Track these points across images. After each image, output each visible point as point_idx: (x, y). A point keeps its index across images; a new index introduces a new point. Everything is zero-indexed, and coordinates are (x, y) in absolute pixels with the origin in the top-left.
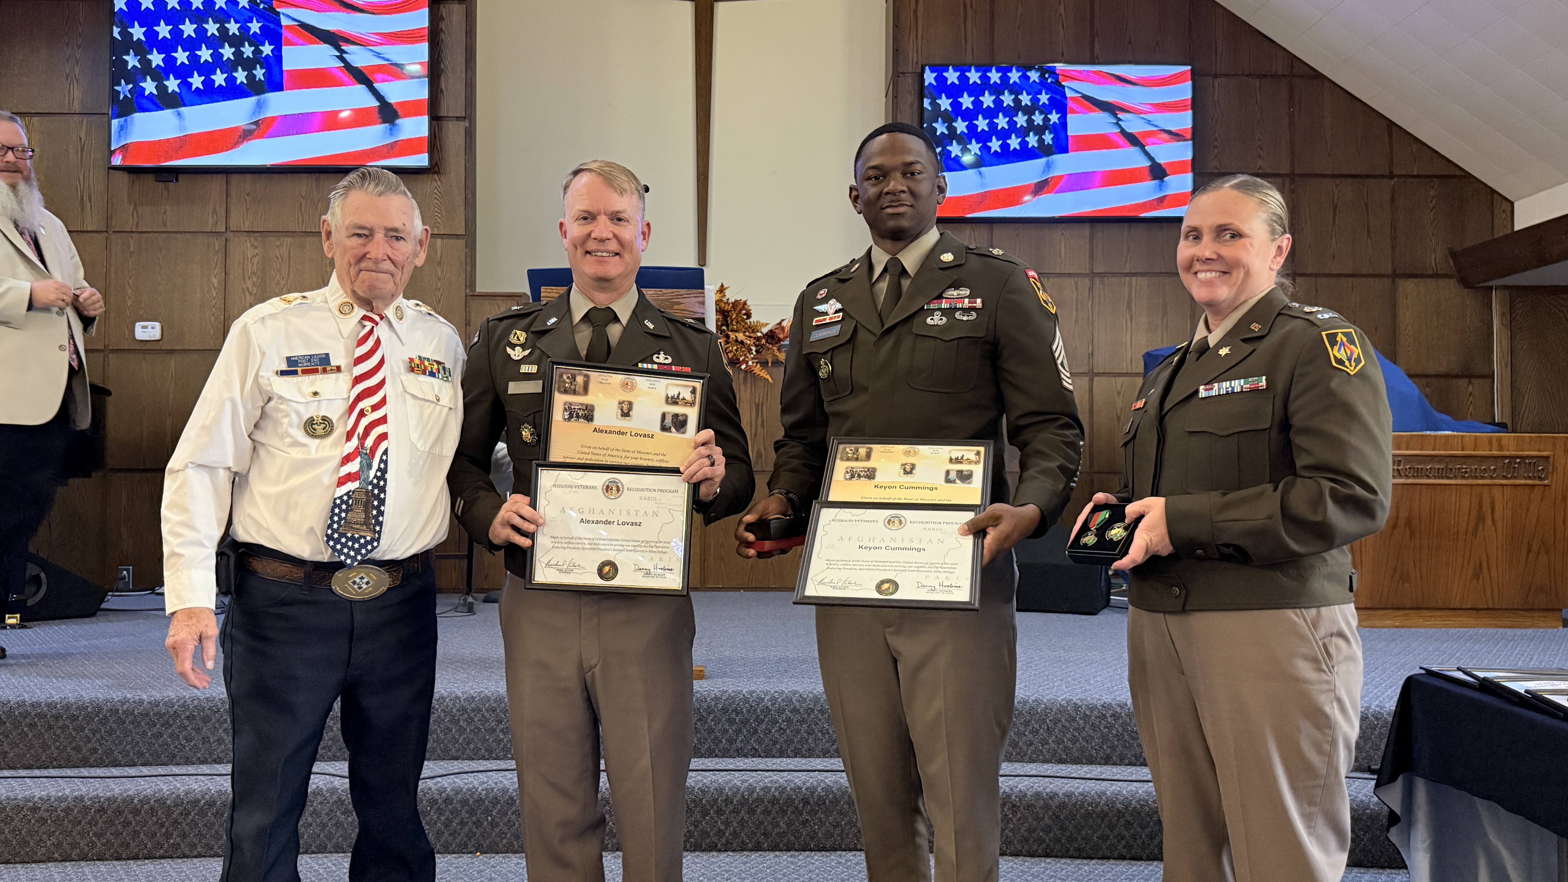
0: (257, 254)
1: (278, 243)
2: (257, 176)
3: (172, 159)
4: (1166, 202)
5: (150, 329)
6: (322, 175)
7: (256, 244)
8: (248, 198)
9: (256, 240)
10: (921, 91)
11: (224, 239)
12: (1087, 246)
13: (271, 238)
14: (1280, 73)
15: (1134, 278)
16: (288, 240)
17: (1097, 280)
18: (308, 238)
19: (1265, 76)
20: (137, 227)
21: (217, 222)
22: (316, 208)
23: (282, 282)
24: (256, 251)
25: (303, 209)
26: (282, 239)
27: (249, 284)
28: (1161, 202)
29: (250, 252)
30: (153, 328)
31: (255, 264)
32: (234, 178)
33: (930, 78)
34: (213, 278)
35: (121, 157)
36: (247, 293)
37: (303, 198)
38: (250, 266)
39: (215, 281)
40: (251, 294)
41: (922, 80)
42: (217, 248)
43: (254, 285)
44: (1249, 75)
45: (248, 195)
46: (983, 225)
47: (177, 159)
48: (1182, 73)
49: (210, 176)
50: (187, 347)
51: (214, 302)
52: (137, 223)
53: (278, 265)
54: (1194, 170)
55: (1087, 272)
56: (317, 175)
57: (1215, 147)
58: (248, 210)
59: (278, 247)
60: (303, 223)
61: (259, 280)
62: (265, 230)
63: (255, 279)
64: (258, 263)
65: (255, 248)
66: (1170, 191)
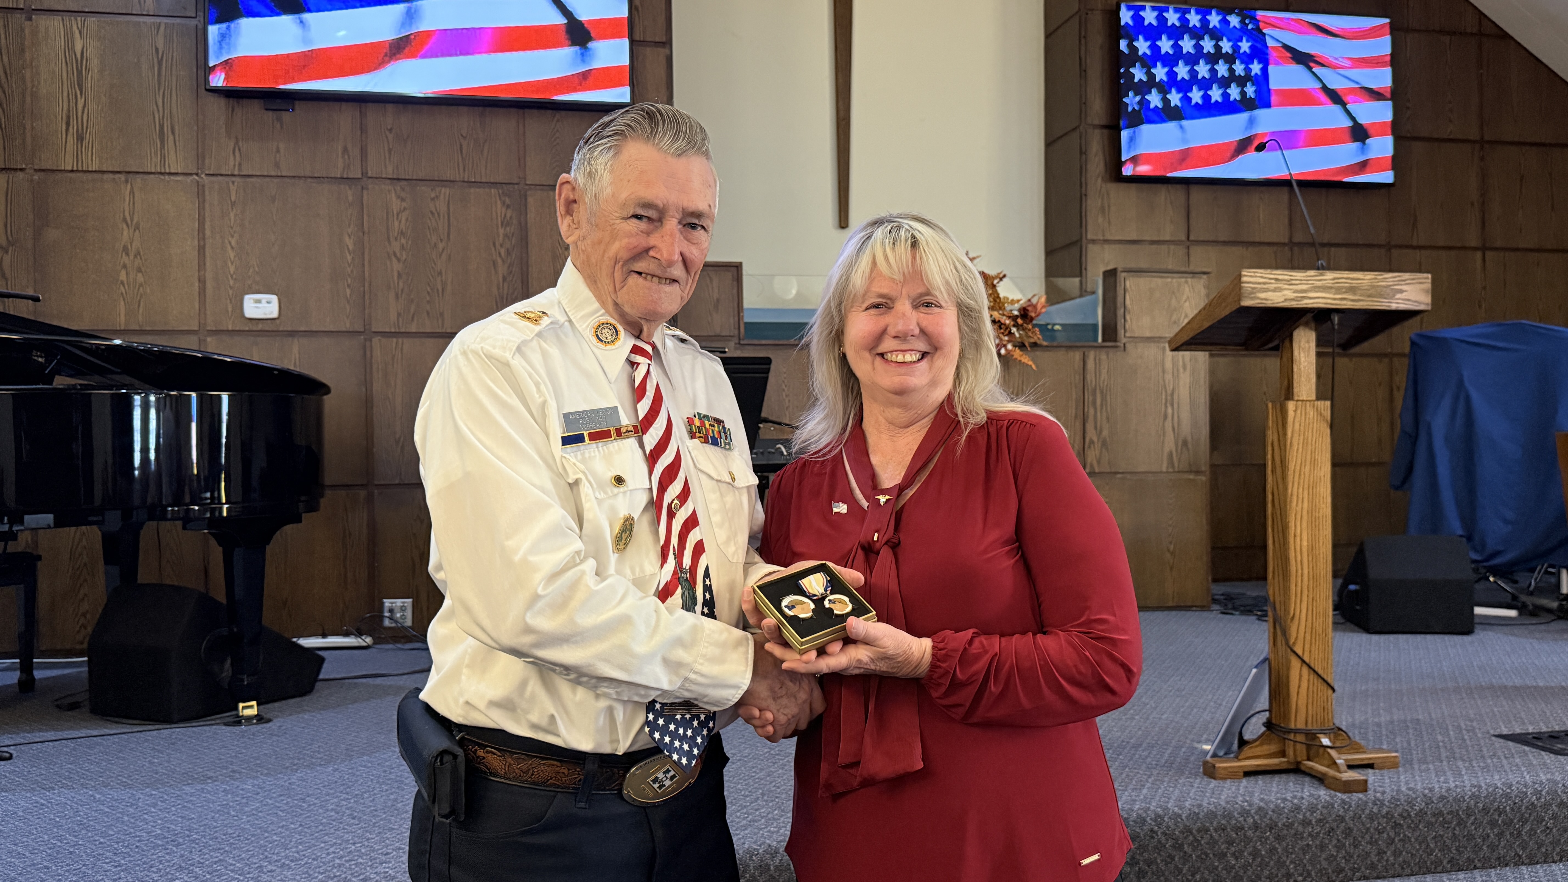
0: (405, 209)
1: (433, 195)
4: (1368, 167)
5: (264, 304)
6: (488, 109)
7: (403, 194)
8: (390, 135)
9: (403, 190)
10: (1116, 31)
11: (359, 187)
12: (1286, 212)
13: (424, 188)
14: (1469, 30)
15: (1333, 249)
16: (445, 191)
17: (1296, 249)
18: (472, 190)
19: (1455, 33)
20: (240, 169)
21: (349, 165)
22: (482, 151)
23: (441, 246)
24: (404, 204)
25: (464, 152)
26: (438, 189)
27: (396, 246)
28: (1363, 166)
29: (396, 205)
30: (269, 302)
31: (403, 221)
32: (371, 108)
33: (1126, 17)
34: (347, 239)
35: (223, 76)
36: (394, 259)
37: (465, 138)
38: (396, 223)
39: (350, 243)
40: (399, 260)
41: (1119, 19)
42: (351, 199)
43: (403, 248)
44: (1440, 32)
45: (390, 131)
46: (1179, 186)
48: (1383, 26)
49: (339, 105)
50: (314, 329)
51: (349, 270)
52: (240, 164)
53: (434, 223)
54: (1394, 133)
55: (1286, 241)
56: (481, 109)
57: (1408, 108)
58: (390, 151)
59: (433, 199)
60: (464, 170)
61: (410, 242)
62: (415, 178)
63: (403, 241)
64: (407, 220)
65: (403, 200)
66: (1372, 155)
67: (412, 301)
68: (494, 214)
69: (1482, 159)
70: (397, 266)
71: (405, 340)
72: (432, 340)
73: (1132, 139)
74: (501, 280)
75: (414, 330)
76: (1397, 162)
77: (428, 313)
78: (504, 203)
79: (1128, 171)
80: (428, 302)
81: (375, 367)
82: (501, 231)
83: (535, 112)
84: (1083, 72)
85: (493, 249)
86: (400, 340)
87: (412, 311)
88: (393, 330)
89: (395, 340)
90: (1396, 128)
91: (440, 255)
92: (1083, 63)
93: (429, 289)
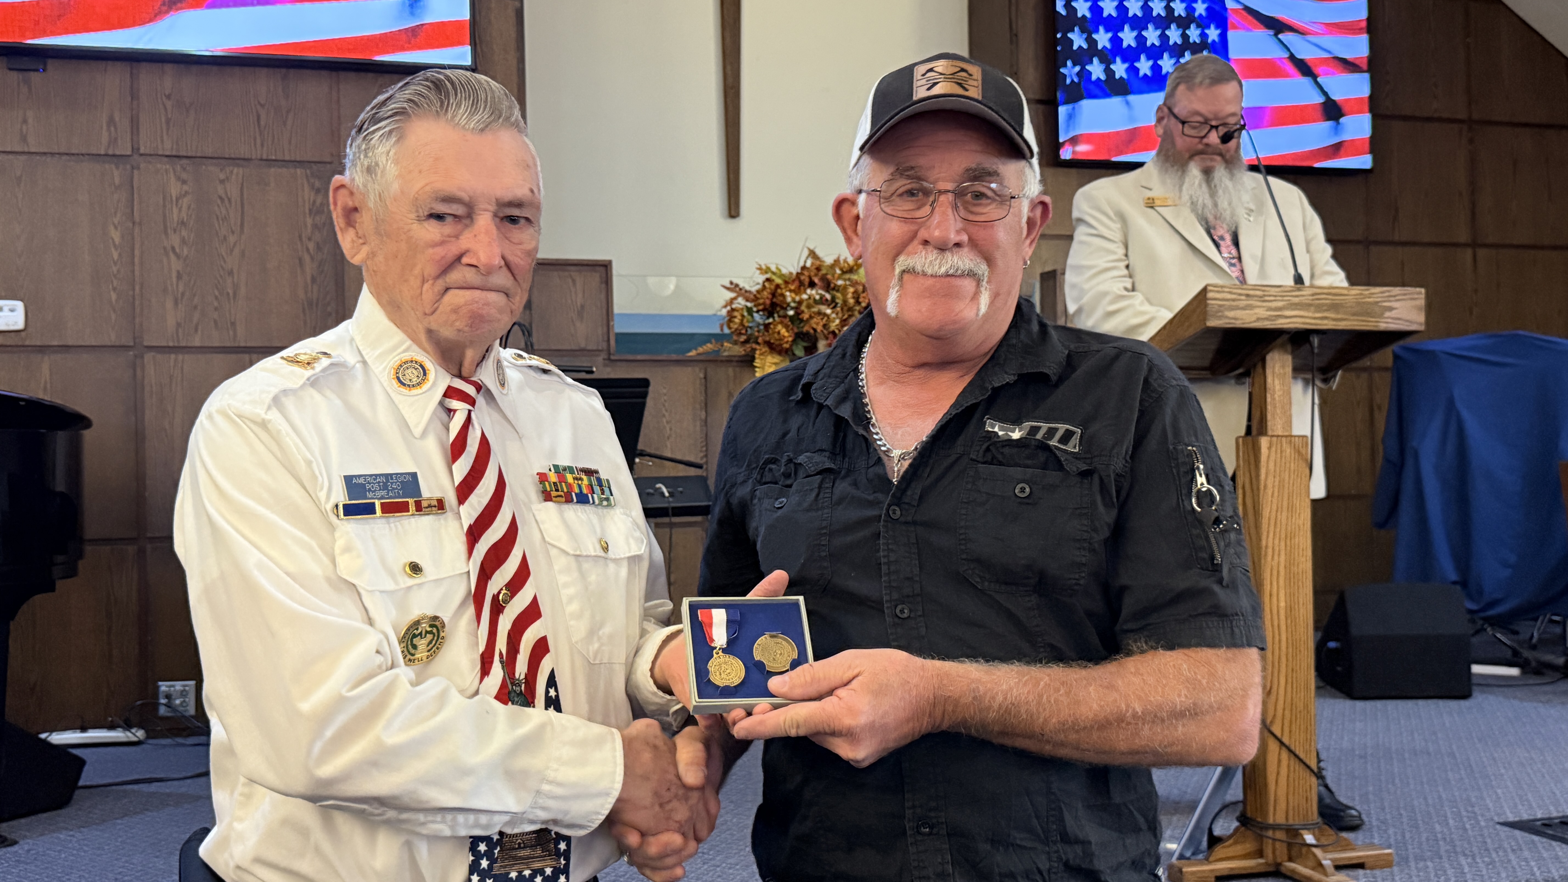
0: (186, 193)
1: (222, 176)
2: (182, 66)
3: (44, 34)
4: (1342, 151)
5: (6, 313)
6: (292, 71)
7: (184, 176)
8: (169, 104)
9: (184, 169)
11: (128, 167)
13: (211, 168)
16: (238, 172)
18: (273, 170)
21: (116, 139)
22: (285, 124)
23: (232, 239)
24: (185, 187)
25: (262, 123)
26: (228, 170)
27: (175, 240)
28: (1336, 149)
29: (175, 189)
30: (12, 310)
31: (184, 209)
32: (144, 69)
34: (112, 230)
36: (173, 257)
37: (262, 106)
38: (175, 211)
39: (116, 236)
40: (178, 256)
42: (117, 181)
43: (183, 241)
45: (169, 97)
47: (53, 33)
49: (102, 64)
50: (70, 343)
51: (115, 269)
53: (224, 212)
54: (1372, 110)
56: (284, 70)
57: (1387, 81)
58: (168, 121)
59: (222, 182)
60: (262, 145)
61: (192, 235)
62: (199, 155)
63: (184, 233)
64: (189, 208)
65: (184, 182)
66: (1346, 137)
67: (195, 307)
68: (300, 200)
69: (1471, 141)
70: (176, 265)
71: (187, 356)
72: (221, 356)
73: (1071, 117)
74: (309, 281)
75: (197, 343)
76: (1375, 145)
77: (215, 322)
78: (312, 187)
79: (1066, 154)
80: (216, 309)
81: (147, 389)
82: (309, 221)
83: (352, 75)
84: (1014, 37)
85: (299, 243)
86: (180, 357)
87: (195, 320)
88: (171, 344)
89: (173, 356)
90: (1374, 104)
91: (232, 251)
92: (1014, 26)
93: (217, 293)
